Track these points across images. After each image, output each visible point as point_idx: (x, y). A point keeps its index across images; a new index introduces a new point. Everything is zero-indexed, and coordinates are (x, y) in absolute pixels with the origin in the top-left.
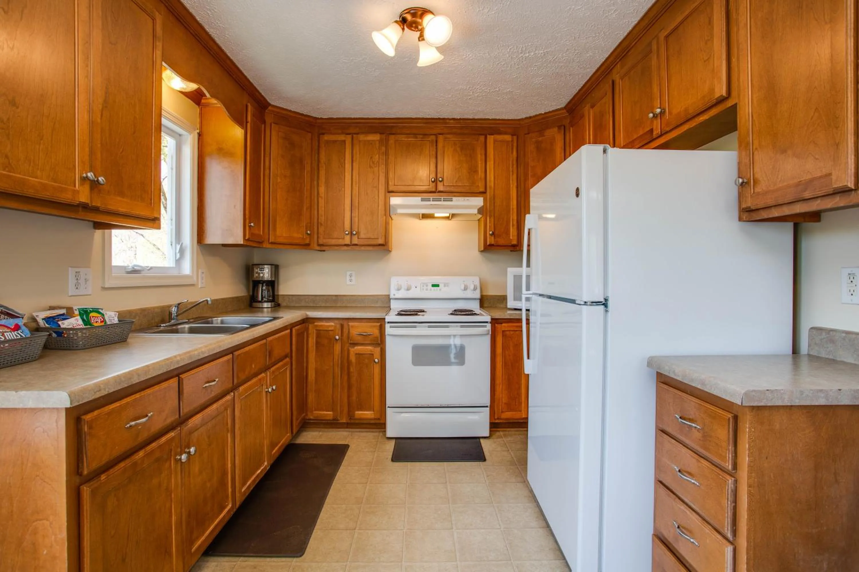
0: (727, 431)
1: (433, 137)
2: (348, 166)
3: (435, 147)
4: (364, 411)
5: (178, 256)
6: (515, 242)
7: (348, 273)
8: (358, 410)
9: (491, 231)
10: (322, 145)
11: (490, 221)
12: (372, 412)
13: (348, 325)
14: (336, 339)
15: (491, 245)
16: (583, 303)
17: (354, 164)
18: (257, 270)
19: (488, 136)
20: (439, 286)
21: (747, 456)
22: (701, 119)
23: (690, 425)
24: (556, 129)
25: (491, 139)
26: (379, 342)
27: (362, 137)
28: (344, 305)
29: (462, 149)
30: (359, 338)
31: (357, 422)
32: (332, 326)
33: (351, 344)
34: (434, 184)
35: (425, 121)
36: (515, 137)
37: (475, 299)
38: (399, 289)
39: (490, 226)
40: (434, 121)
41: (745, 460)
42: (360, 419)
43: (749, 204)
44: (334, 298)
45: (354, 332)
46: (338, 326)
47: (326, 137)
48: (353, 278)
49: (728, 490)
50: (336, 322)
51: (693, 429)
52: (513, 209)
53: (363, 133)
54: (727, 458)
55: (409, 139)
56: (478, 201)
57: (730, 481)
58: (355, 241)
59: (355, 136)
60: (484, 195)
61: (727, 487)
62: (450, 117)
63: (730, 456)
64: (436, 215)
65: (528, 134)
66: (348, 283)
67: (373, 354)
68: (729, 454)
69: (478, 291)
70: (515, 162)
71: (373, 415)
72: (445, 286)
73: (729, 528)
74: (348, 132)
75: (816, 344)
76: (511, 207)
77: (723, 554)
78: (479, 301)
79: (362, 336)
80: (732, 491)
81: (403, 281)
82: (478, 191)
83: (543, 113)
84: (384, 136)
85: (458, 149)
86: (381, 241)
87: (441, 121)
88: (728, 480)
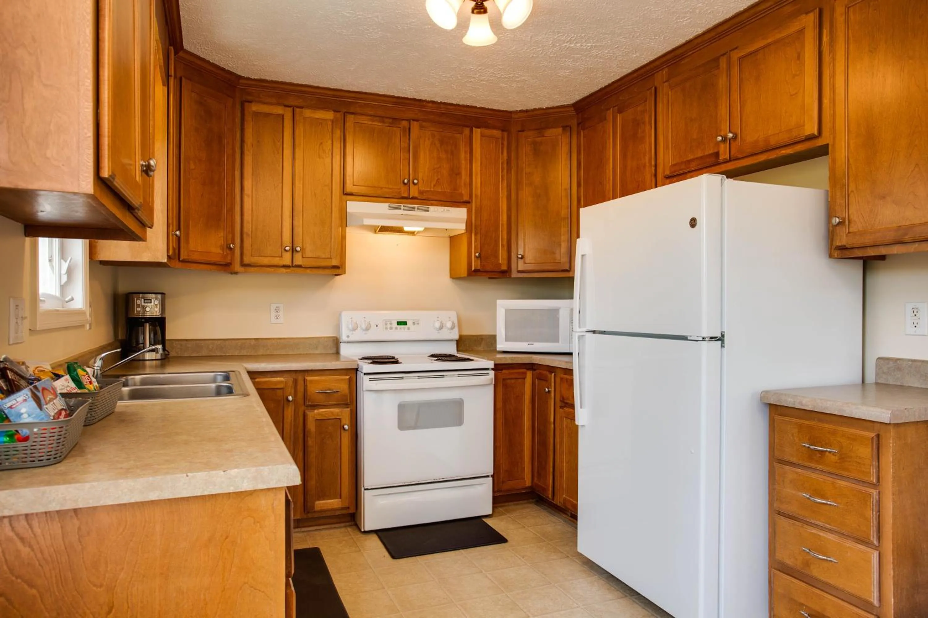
0: (871, 449)
1: (405, 123)
2: (288, 152)
3: (408, 136)
4: (328, 499)
5: (64, 279)
6: (504, 268)
7: (274, 306)
8: (319, 500)
9: (477, 253)
10: (248, 118)
11: (476, 239)
12: (340, 500)
13: (305, 380)
14: (288, 401)
15: (476, 271)
16: (701, 339)
17: (297, 150)
18: (139, 302)
19: (474, 128)
20: (406, 324)
21: (891, 468)
22: (783, 152)
23: (823, 451)
24: (560, 130)
25: (477, 132)
26: (348, 401)
27: (308, 113)
28: (268, 352)
29: (442, 142)
30: (321, 397)
31: (316, 515)
32: (282, 382)
33: (308, 406)
34: (407, 187)
35: (395, 100)
36: (506, 134)
37: (452, 340)
38: (354, 329)
39: (475, 247)
40: (408, 102)
41: (888, 472)
42: (322, 511)
43: (844, 243)
44: (253, 342)
45: (313, 389)
46: (290, 381)
47: (255, 107)
48: (281, 313)
49: (873, 501)
50: (287, 375)
51: (827, 453)
52: (502, 225)
53: (308, 107)
54: (872, 473)
55: (374, 123)
56: (461, 213)
57: (875, 493)
58: (298, 260)
59: (298, 110)
60: (468, 205)
61: (872, 499)
62: (429, 99)
63: (875, 471)
64: (406, 229)
65: (523, 131)
66: (273, 320)
67: (340, 419)
68: (873, 469)
69: (456, 331)
70: (505, 166)
71: (340, 503)
72: (414, 324)
73: (875, 536)
74: (286, 103)
75: (884, 373)
76: (500, 223)
77: (869, 561)
78: (455, 342)
79: (324, 394)
80: (877, 502)
81: (359, 317)
82: (462, 201)
83: (545, 108)
84: (339, 115)
85: (437, 143)
86: (335, 263)
87: (417, 103)
88: (873, 493)
